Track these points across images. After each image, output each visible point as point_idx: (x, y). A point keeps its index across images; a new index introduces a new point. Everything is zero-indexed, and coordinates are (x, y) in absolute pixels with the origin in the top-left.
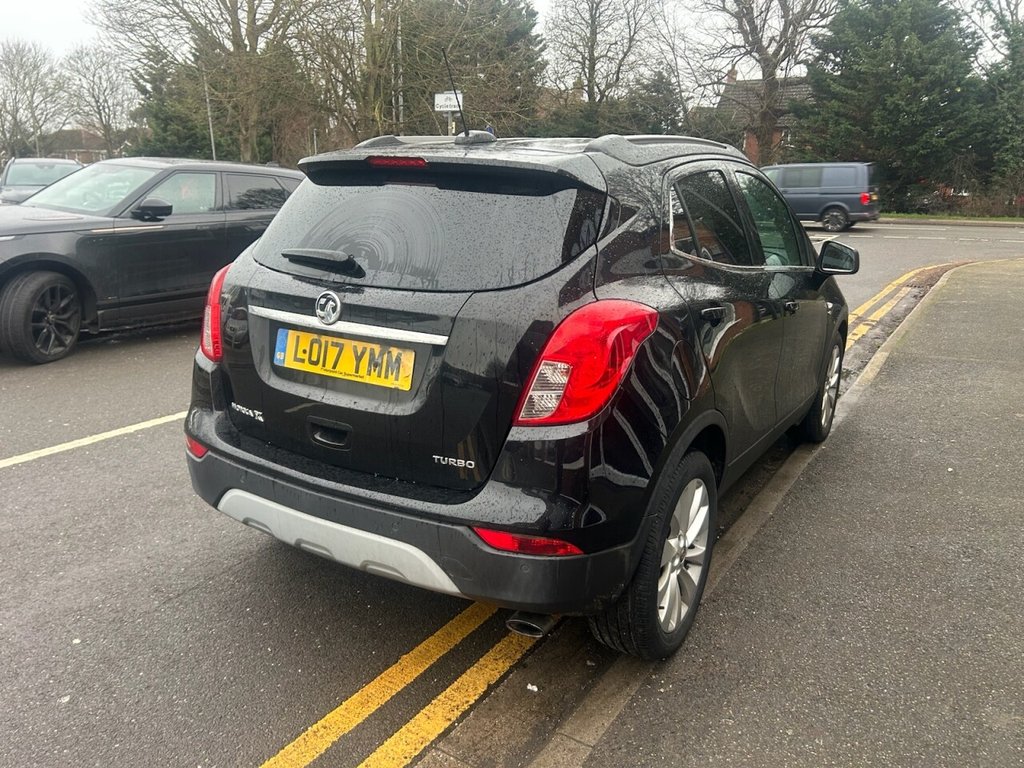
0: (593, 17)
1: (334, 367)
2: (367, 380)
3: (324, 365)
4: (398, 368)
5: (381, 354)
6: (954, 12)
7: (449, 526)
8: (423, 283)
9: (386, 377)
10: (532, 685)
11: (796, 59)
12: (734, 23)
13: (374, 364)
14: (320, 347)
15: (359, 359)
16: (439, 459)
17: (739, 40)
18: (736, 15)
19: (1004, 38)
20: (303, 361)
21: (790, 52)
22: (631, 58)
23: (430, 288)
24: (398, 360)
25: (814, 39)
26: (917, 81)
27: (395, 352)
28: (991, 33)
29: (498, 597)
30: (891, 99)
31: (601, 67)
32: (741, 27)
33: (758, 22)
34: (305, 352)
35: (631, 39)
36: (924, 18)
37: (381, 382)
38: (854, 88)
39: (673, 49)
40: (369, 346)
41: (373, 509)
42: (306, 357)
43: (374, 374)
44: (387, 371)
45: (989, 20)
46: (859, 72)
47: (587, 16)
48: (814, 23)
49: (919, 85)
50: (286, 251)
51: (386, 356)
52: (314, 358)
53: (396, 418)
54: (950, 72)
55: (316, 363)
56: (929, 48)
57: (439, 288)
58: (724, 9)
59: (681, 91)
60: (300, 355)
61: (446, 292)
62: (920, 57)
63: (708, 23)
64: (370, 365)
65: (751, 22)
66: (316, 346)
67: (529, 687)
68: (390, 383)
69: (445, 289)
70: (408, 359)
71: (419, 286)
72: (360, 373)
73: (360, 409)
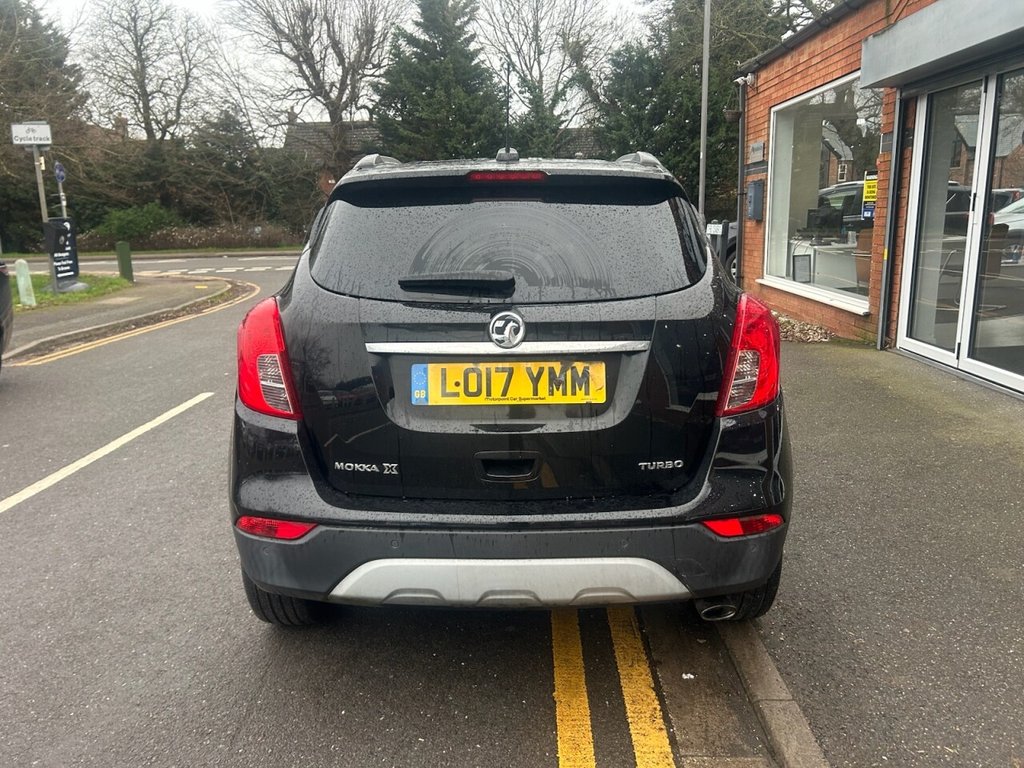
0: (138, 50)
1: (504, 393)
2: (550, 400)
3: (489, 394)
4: (587, 383)
5: (563, 371)
6: (487, 70)
7: (683, 527)
8: (600, 293)
9: (574, 393)
10: (686, 674)
11: (356, 105)
12: (293, 66)
13: (555, 382)
14: (479, 376)
15: (536, 380)
16: (646, 466)
17: (301, 83)
18: (294, 59)
19: (527, 95)
20: (457, 395)
21: (354, 98)
22: (191, 96)
23: (609, 297)
24: (586, 373)
25: (375, 87)
26: (468, 127)
27: (580, 366)
28: (517, 90)
29: (728, 584)
30: (451, 144)
31: (156, 103)
32: (301, 70)
33: (318, 67)
34: (457, 384)
35: (187, 76)
36: (464, 74)
37: (569, 399)
38: (418, 131)
39: (238, 89)
40: (546, 365)
41: (596, 531)
42: (461, 389)
43: (558, 393)
44: (573, 387)
45: (514, 80)
46: (420, 119)
47: (131, 48)
48: (371, 72)
49: (471, 131)
50: (407, 276)
51: (569, 373)
52: (473, 388)
53: (597, 433)
54: (492, 120)
55: (478, 394)
56: (473, 100)
57: (619, 296)
58: (281, 52)
59: (253, 131)
60: (451, 388)
61: (628, 299)
62: (468, 107)
63: (265, 65)
64: (551, 385)
65: (312, 67)
66: (473, 377)
67: (685, 676)
68: (580, 398)
69: (625, 296)
70: (598, 372)
71: (597, 296)
72: (540, 395)
73: (551, 431)
